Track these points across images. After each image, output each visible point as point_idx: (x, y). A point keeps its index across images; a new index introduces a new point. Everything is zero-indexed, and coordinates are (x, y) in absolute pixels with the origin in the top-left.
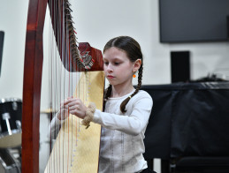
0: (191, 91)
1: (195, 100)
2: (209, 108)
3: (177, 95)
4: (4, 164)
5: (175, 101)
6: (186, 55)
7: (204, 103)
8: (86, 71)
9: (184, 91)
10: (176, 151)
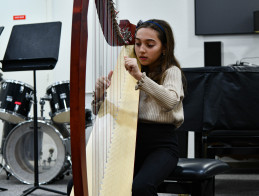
0: (221, 74)
1: (224, 81)
2: (236, 88)
3: (209, 77)
4: (62, 137)
5: (207, 82)
6: (218, 45)
7: (232, 84)
8: (126, 45)
9: (216, 73)
10: (208, 125)
